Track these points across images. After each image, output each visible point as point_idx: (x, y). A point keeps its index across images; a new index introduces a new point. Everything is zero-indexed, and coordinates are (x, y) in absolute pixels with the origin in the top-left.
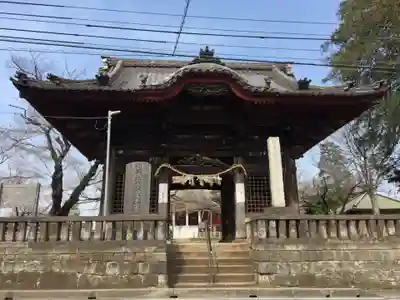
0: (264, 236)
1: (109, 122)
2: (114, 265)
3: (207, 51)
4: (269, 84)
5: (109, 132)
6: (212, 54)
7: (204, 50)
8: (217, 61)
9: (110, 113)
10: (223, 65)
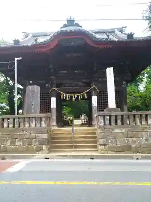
0: (102, 124)
1: (16, 64)
2: (19, 141)
3: (71, 19)
4: (108, 36)
5: (16, 69)
6: (74, 21)
7: (69, 19)
8: (77, 25)
9: (16, 59)
10: (81, 27)
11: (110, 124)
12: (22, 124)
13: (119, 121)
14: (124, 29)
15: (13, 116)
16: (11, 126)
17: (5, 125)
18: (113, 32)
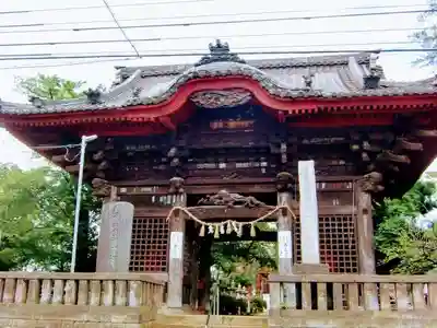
1: (83, 151)
3: (219, 46)
5: (82, 163)
7: (215, 44)
8: (234, 58)
9: (85, 139)
10: (243, 62)
11: (299, 306)
12: (82, 296)
13: (322, 300)
14: (373, 56)
15: (64, 275)
16: (57, 298)
17: (45, 296)
18: (346, 64)
